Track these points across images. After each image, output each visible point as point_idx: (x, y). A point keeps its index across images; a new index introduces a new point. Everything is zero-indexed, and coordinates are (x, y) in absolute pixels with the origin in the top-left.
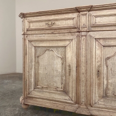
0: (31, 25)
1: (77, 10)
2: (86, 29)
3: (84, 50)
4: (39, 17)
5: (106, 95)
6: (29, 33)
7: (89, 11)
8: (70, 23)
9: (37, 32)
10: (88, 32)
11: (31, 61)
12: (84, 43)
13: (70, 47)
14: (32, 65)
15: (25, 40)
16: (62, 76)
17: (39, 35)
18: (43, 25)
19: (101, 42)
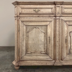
0: (23, 10)
3: (58, 27)
4: (29, 6)
5: (70, 52)
6: (21, 16)
7: (61, 5)
9: (27, 15)
13: (50, 26)
15: (18, 21)
17: (29, 18)
18: (31, 11)
19: (68, 23)
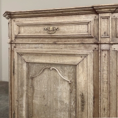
0: (22, 29)
1: (94, 10)
2: (108, 39)
3: (106, 72)
4: (34, 19)
6: (18, 41)
7: (113, 12)
8: (82, 30)
9: (30, 41)
10: (112, 44)
11: (22, 85)
12: (106, 62)
13: (83, 66)
14: (23, 91)
15: (12, 51)
16: (70, 111)
17: (34, 46)
18: (40, 31)
